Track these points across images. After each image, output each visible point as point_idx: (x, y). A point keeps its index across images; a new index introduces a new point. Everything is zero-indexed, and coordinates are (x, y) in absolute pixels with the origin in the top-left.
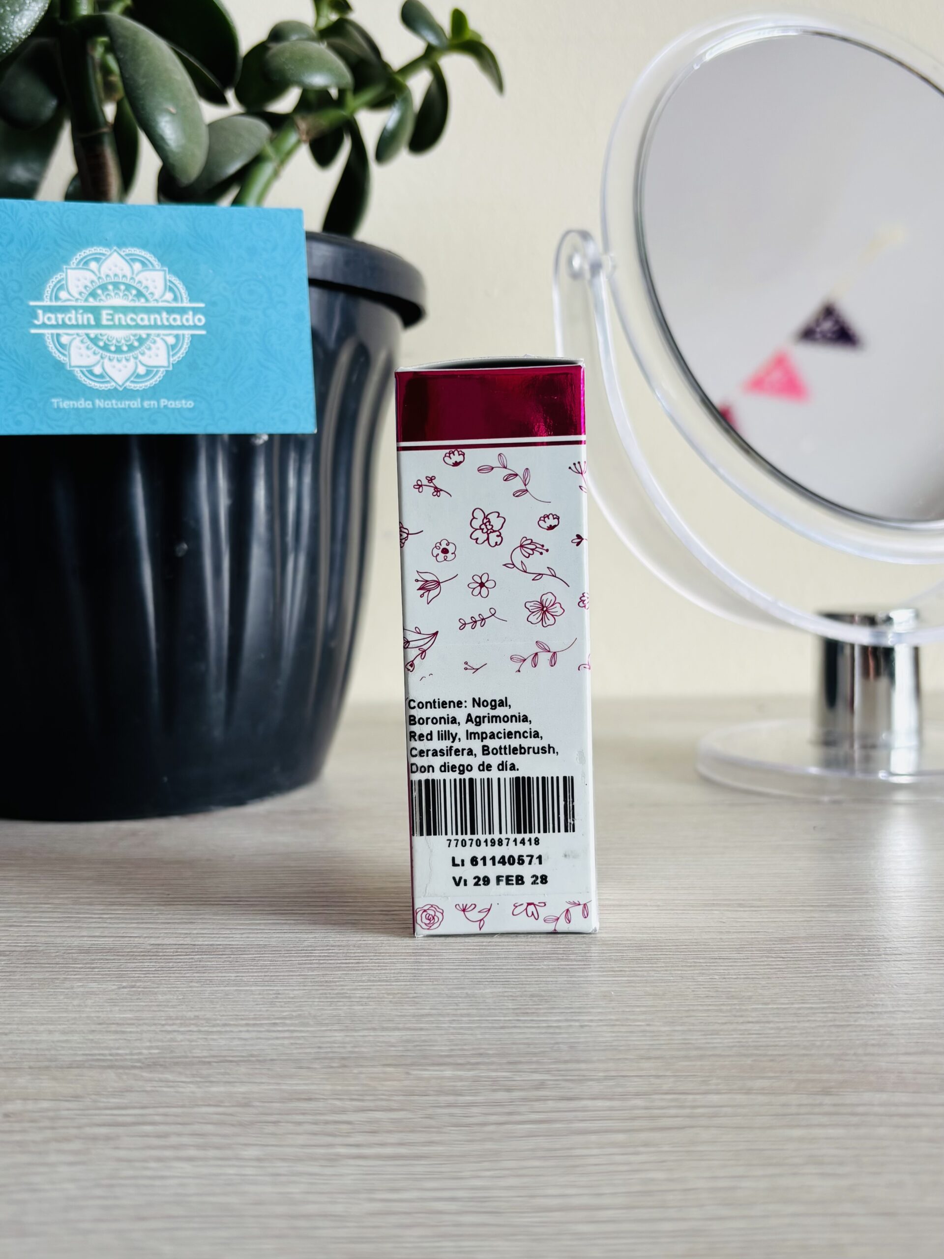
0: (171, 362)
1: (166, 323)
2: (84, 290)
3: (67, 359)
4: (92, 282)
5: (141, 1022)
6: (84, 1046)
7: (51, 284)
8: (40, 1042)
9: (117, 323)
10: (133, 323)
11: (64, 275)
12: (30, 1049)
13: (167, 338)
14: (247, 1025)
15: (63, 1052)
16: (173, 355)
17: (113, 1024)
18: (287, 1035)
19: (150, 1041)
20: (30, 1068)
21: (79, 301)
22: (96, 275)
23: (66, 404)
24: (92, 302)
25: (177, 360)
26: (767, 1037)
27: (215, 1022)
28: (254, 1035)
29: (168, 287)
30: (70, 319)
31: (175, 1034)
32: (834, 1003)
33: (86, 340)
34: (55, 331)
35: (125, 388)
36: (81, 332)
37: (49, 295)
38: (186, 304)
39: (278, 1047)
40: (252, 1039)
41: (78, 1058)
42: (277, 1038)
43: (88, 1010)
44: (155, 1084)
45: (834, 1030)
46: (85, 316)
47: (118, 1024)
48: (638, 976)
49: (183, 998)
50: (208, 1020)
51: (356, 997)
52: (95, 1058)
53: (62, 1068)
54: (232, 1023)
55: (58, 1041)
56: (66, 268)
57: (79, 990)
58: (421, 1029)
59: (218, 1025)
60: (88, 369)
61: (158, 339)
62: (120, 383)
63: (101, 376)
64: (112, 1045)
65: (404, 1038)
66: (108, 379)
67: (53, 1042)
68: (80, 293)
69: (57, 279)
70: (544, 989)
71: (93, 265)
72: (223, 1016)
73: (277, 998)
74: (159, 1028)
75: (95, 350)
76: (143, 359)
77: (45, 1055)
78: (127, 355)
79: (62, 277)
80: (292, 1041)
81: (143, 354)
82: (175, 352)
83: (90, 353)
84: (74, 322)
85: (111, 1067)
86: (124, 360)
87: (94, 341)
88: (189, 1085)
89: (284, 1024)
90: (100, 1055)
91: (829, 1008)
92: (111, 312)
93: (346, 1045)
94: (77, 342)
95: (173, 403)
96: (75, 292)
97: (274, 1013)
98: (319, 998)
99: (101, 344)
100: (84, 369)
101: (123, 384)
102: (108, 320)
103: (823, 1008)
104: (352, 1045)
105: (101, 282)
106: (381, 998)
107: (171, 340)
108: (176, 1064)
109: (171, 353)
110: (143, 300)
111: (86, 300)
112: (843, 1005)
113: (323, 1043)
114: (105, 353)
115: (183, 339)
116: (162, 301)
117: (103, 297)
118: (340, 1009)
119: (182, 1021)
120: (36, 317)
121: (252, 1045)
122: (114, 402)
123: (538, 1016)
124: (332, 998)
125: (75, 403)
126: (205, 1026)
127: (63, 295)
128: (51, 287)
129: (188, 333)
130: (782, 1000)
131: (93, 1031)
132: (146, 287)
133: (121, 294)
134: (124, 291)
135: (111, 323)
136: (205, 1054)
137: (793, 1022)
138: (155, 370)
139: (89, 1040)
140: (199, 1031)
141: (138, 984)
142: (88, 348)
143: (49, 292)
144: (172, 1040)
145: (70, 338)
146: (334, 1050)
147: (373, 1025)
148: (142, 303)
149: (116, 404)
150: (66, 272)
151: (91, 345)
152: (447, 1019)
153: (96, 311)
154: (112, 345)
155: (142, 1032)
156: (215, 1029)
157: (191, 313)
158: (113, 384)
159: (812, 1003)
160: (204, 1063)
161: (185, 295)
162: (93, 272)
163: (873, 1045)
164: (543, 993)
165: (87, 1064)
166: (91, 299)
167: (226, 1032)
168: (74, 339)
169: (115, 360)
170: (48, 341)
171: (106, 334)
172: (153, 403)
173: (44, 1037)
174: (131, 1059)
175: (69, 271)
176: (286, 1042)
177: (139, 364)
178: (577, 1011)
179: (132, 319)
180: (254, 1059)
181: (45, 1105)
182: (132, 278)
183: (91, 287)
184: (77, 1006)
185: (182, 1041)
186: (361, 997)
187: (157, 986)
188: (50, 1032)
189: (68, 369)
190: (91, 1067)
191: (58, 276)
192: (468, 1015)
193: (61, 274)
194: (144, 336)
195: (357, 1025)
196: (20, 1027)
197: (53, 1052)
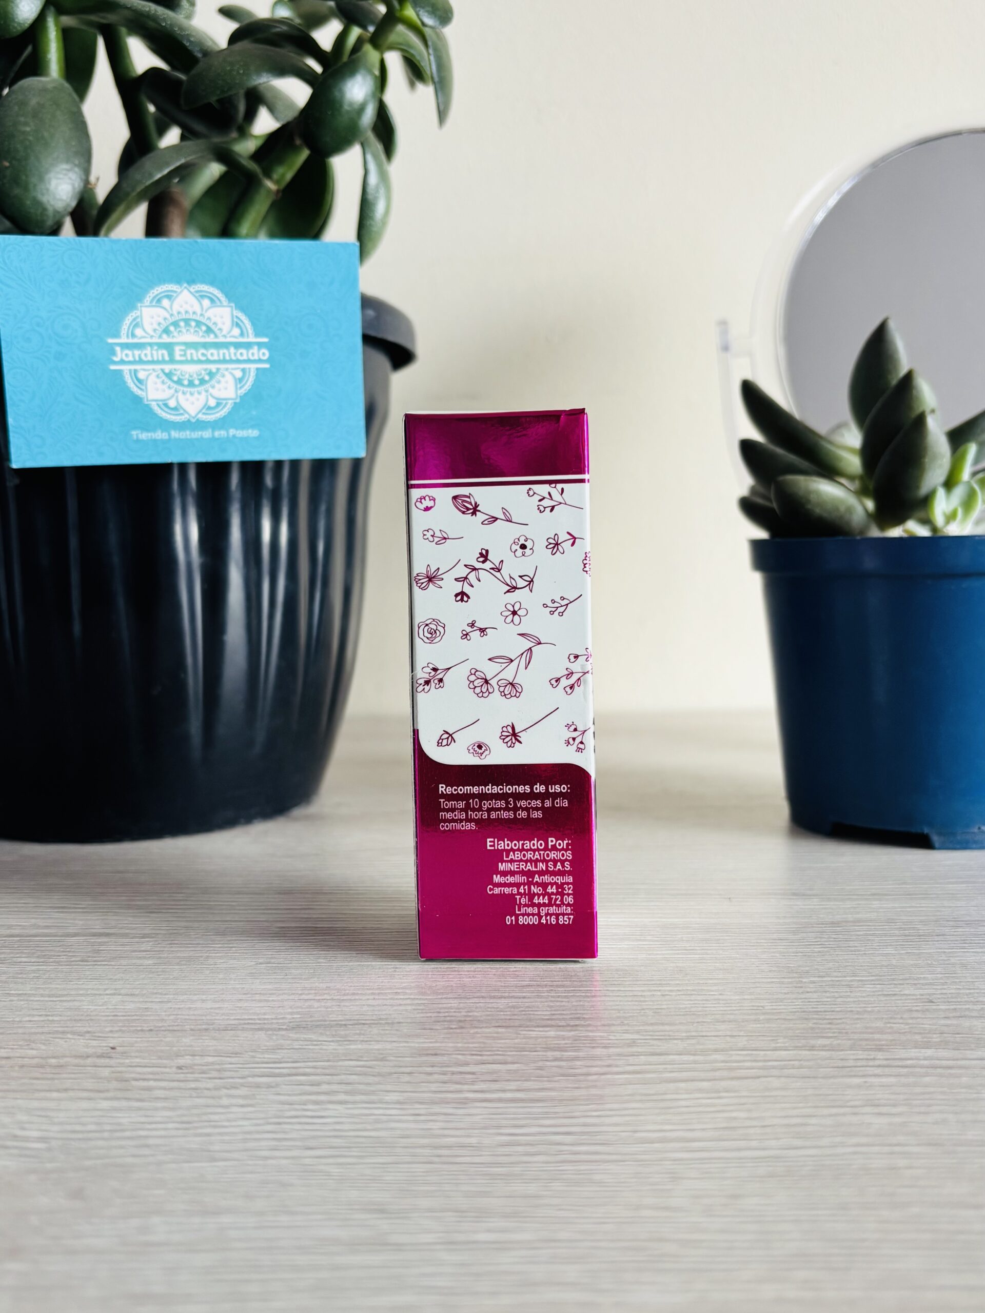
0: (239, 394)
1: (234, 358)
2: (157, 327)
3: (144, 394)
4: (165, 319)
5: (280, 992)
6: (235, 1012)
7: (127, 321)
8: (196, 1009)
9: (189, 358)
10: (204, 358)
11: (138, 313)
12: (188, 1015)
13: (234, 372)
14: (373, 994)
15: (217, 1018)
16: (241, 388)
17: (256, 994)
18: (409, 1002)
19: (291, 1008)
20: (192, 1030)
21: (154, 338)
22: (168, 312)
23: (144, 436)
24: (166, 339)
25: (244, 392)
26: (825, 1005)
27: (343, 992)
28: (380, 1002)
29: (235, 323)
30: (146, 355)
31: (312, 1001)
32: (881, 976)
33: (162, 375)
34: (133, 367)
35: (198, 420)
36: (158, 367)
37: (126, 332)
38: (252, 339)
39: (404, 1012)
40: (378, 1005)
41: (233, 1022)
42: (400, 1005)
43: (232, 982)
44: (301, 1043)
45: (882, 998)
46: (160, 352)
47: (260, 994)
48: (707, 954)
49: (314, 972)
50: (338, 990)
51: (464, 971)
52: (246, 1022)
53: (219, 1030)
54: (359, 992)
55: (211, 1009)
56: (141, 306)
57: (221, 966)
58: (524, 997)
59: (348, 994)
60: (164, 402)
61: (226, 373)
62: (193, 415)
63: (176, 409)
64: (259, 1012)
65: (511, 1004)
66: (182, 411)
67: (207, 1009)
68: (155, 330)
69: (133, 317)
70: (628, 964)
71: (165, 303)
72: (351, 986)
73: (395, 971)
74: (297, 997)
75: (170, 385)
76: (215, 392)
77: (202, 1020)
78: (199, 389)
79: (137, 315)
80: (413, 1007)
81: (213, 387)
82: (242, 384)
83: (165, 387)
84: (149, 358)
85: (259, 1029)
86: (196, 393)
87: (169, 375)
88: (331, 1044)
89: (405, 994)
90: (249, 1019)
91: (877, 980)
92: (183, 348)
93: (461, 1010)
94: (152, 378)
95: (241, 432)
96: (149, 329)
97: (395, 984)
98: (432, 971)
99: (175, 378)
100: (161, 403)
101: (196, 416)
102: (181, 355)
103: (872, 980)
104: (466, 1010)
105: (174, 319)
106: (485, 972)
107: (239, 374)
108: (317, 1026)
109: (239, 386)
110: (212, 336)
111: (160, 337)
112: (889, 977)
113: (441, 1009)
114: (179, 387)
115: (250, 372)
116: (231, 337)
117: (176, 334)
118: (452, 981)
119: (316, 991)
120: (114, 353)
121: (379, 1010)
122: (188, 433)
123: (624, 987)
124: (443, 972)
125: (153, 434)
126: (337, 995)
127: (138, 332)
128: (128, 325)
129: (253, 366)
130: (835, 974)
131: (240, 1000)
132: (215, 323)
133: (192, 331)
134: (195, 327)
135: (183, 358)
136: (340, 1018)
137: (847, 992)
138: (224, 402)
139: (238, 1007)
140: (333, 999)
141: (273, 961)
142: (163, 382)
143: (126, 330)
144: (310, 1007)
145: (147, 373)
146: (451, 1014)
147: (483, 994)
148: (211, 339)
149: (190, 435)
150: (141, 310)
151: (166, 380)
152: (545, 989)
153: (169, 347)
154: (186, 379)
155: (282, 1001)
156: (345, 998)
157: (256, 348)
158: (186, 416)
159: (862, 976)
160: (341, 1025)
161: (250, 331)
162: (165, 309)
163: (917, 1011)
164: (626, 968)
165: (240, 1027)
166: (165, 336)
167: (355, 999)
168: (150, 374)
169: (188, 393)
170: (126, 376)
171: (179, 370)
172: (223, 433)
173: (198, 1005)
174: (277, 1023)
175: (143, 309)
176: (409, 1008)
177: (210, 397)
178: (658, 982)
179: (203, 354)
180: (383, 1022)
181: (211, 1059)
182: (202, 315)
183: (164, 324)
184: (222, 979)
185: (318, 1008)
186: (468, 971)
187: (289, 962)
188: (203, 1001)
189: (146, 403)
190: (243, 1029)
191: (134, 314)
192: (563, 986)
193: (136, 311)
194: (214, 370)
195: (468, 994)
196: (176, 997)
197: (208, 1017)
